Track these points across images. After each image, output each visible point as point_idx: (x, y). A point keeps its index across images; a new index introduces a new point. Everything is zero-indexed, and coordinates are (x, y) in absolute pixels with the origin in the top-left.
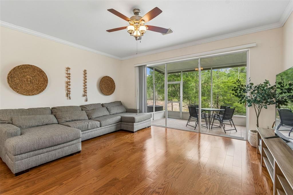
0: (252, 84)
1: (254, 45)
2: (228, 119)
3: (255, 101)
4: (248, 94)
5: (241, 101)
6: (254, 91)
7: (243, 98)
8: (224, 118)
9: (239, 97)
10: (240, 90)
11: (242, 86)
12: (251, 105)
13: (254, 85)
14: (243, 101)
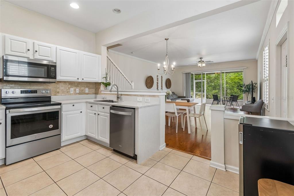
0: (245, 84)
1: (246, 68)
2: (235, 101)
3: (246, 91)
4: (243, 88)
5: (240, 91)
6: (246, 87)
7: (241, 90)
8: (233, 101)
9: (240, 89)
10: (240, 87)
11: (241, 85)
12: (245, 93)
13: (246, 85)
14: (241, 91)
